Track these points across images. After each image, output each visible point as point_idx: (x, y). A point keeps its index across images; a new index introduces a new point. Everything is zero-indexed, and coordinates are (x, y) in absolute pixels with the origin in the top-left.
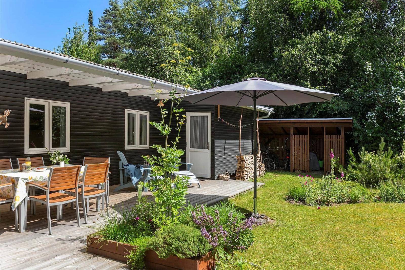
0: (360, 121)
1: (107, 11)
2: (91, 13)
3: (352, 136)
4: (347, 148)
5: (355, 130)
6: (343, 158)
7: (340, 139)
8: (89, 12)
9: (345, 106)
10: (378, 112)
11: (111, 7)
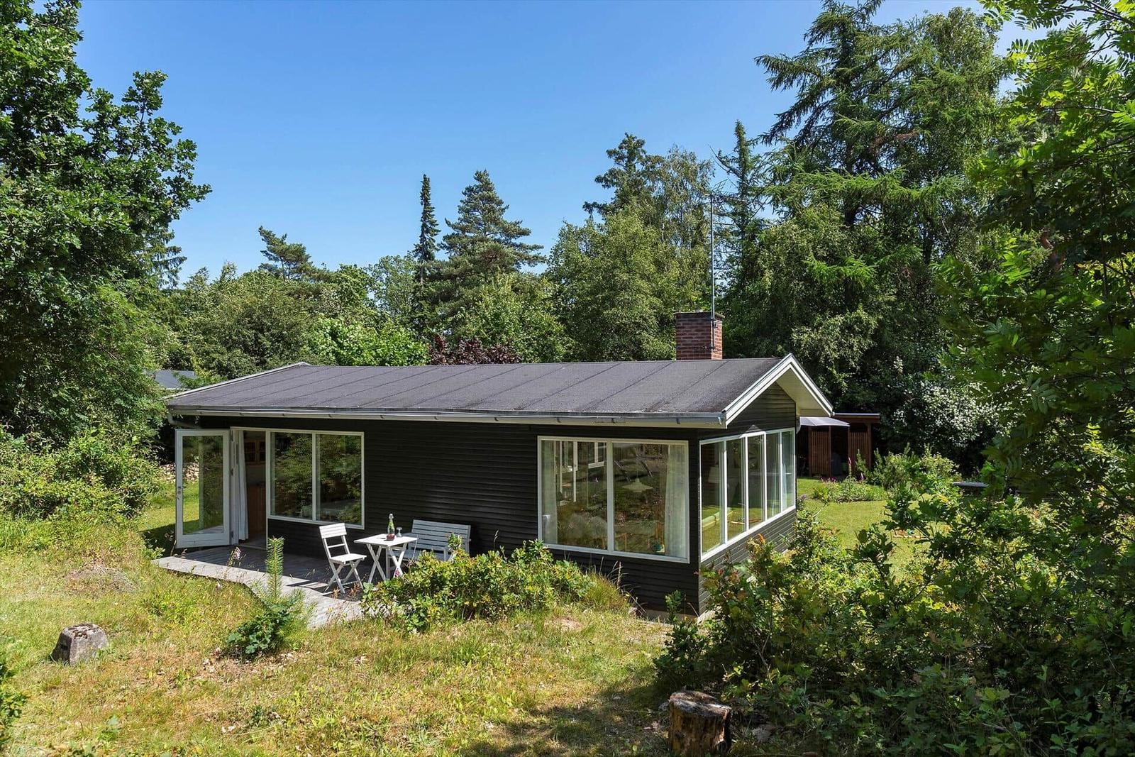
0: (888, 416)
1: (470, 190)
2: (426, 182)
3: (879, 433)
4: (874, 449)
5: (883, 426)
6: (870, 460)
7: (867, 437)
8: (423, 180)
9: (871, 397)
10: (907, 409)
11: (478, 183)
